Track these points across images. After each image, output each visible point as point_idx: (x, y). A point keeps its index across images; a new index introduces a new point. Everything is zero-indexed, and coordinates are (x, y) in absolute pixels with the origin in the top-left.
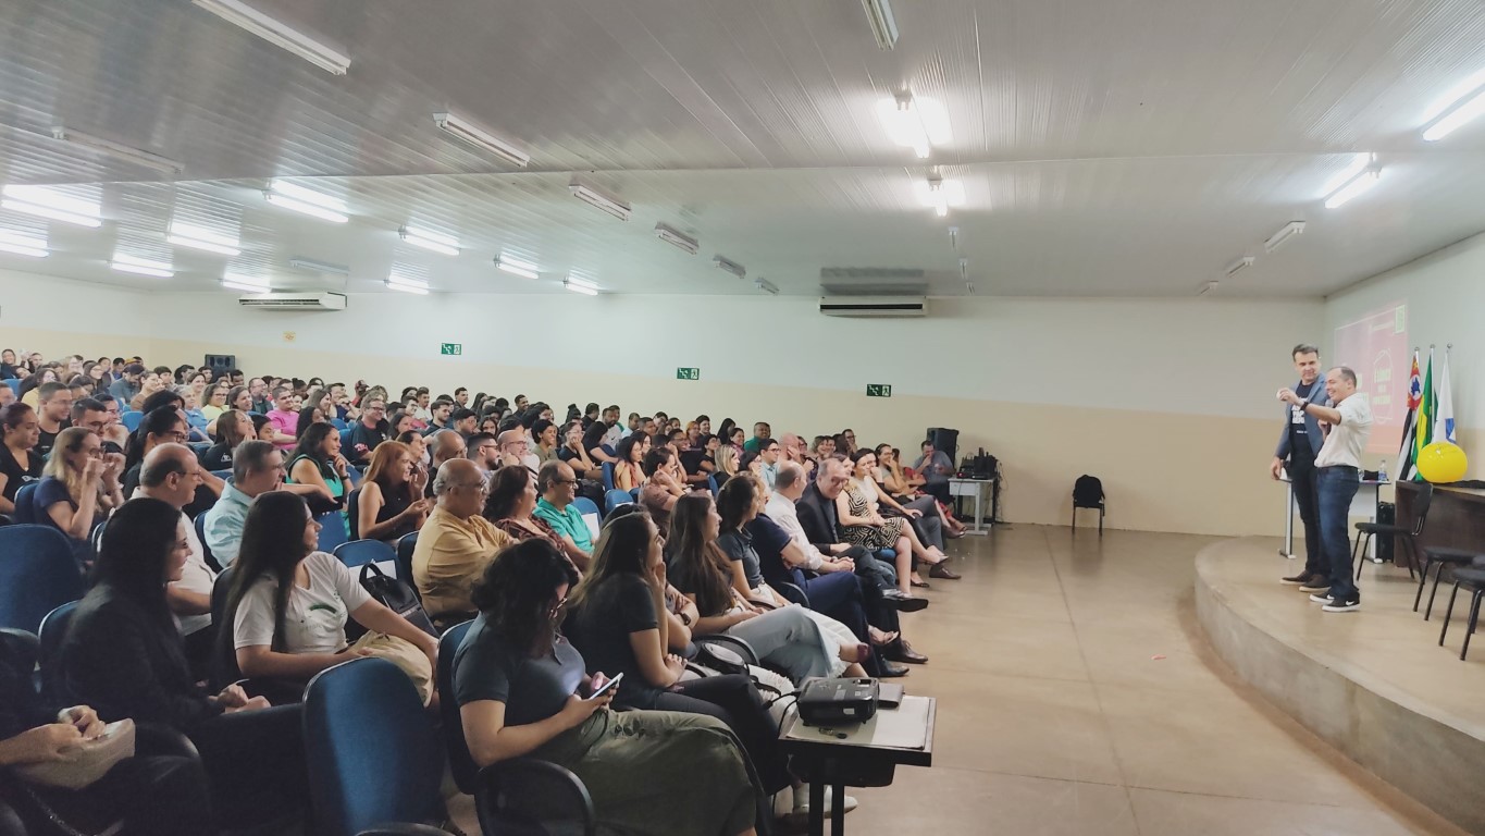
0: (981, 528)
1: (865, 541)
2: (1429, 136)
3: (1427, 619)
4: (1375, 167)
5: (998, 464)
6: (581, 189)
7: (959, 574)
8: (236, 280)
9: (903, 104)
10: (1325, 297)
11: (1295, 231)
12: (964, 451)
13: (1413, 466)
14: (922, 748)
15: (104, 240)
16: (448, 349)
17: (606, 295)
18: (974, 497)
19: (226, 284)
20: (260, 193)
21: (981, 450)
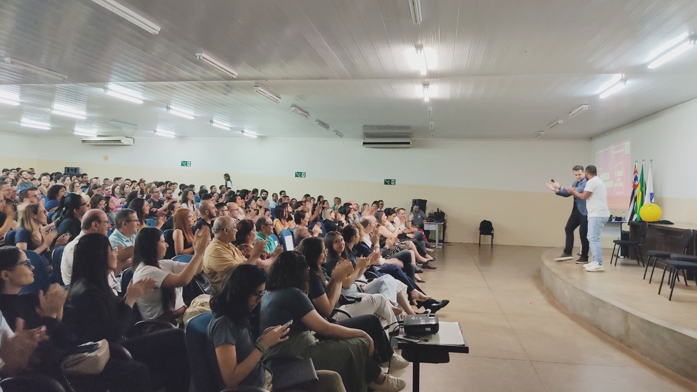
0: (439, 245)
1: (394, 252)
2: (650, 67)
3: (650, 283)
4: (624, 80)
5: (445, 215)
6: (260, 88)
7: (435, 267)
8: (80, 131)
9: (419, 51)
10: (591, 138)
11: (584, 109)
12: (430, 210)
13: (635, 214)
14: (464, 345)
15: (16, 113)
16: (184, 164)
17: (261, 138)
18: (435, 231)
19: (76, 133)
20: (102, 90)
21: (438, 209)
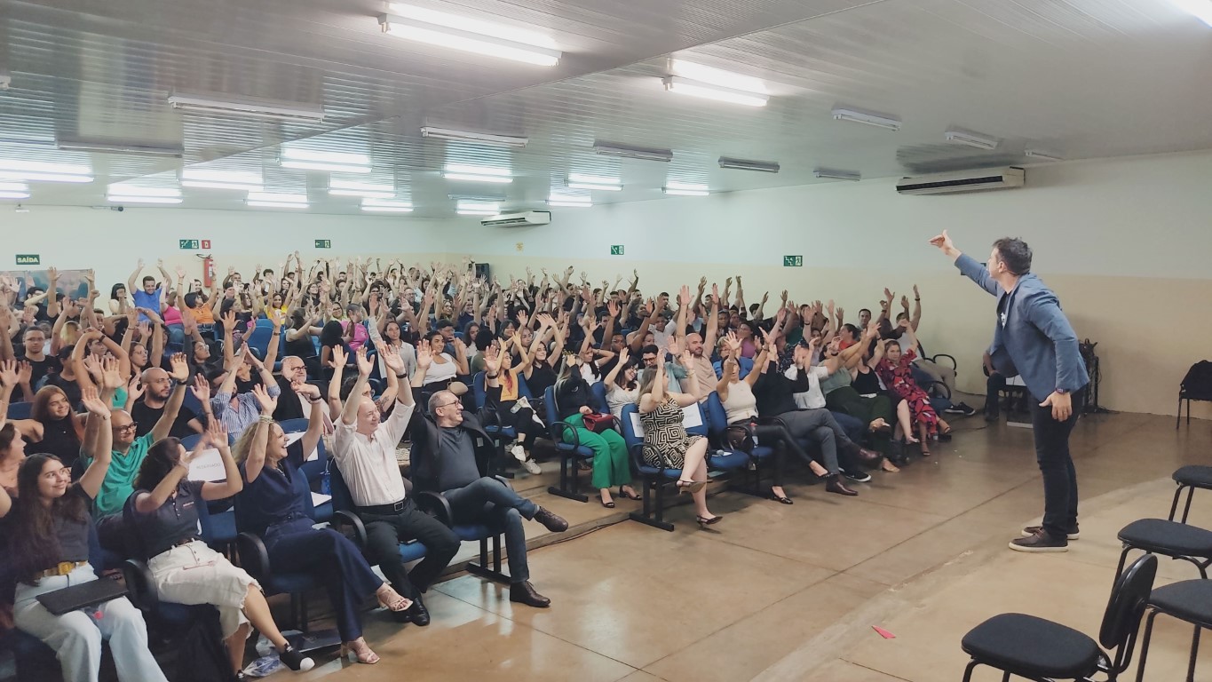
8: (468, 208)
16: (616, 250)
17: (724, 194)
19: (459, 212)
